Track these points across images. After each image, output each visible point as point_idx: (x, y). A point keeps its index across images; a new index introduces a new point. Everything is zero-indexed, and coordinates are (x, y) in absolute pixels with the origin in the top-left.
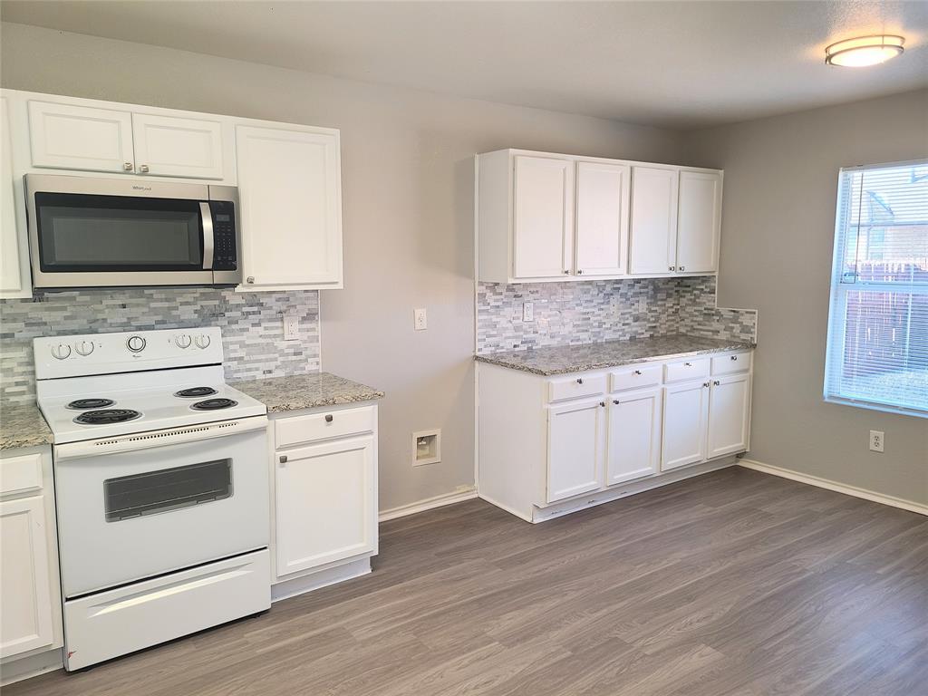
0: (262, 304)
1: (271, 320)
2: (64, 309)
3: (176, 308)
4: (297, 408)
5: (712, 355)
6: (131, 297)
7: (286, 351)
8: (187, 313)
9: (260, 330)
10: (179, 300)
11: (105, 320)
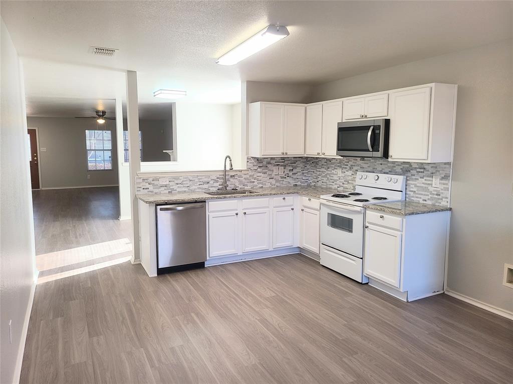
0: (425, 169)
1: (428, 176)
2: (367, 163)
3: (395, 167)
4: (372, 208)
7: (433, 192)
9: (423, 180)
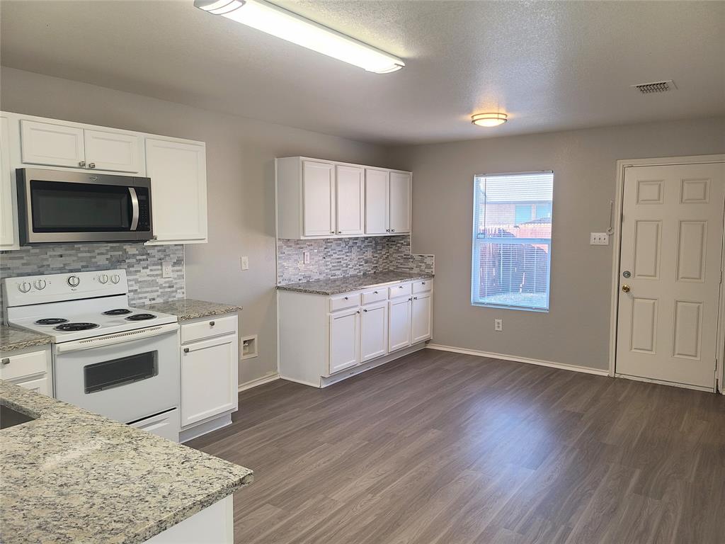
0: (149, 254)
1: (154, 265)
2: (22, 258)
4: (194, 318)
5: (413, 282)
6: (66, 250)
7: (164, 285)
8: (102, 260)
9: (147, 271)
10: (97, 251)
11: (49, 265)
